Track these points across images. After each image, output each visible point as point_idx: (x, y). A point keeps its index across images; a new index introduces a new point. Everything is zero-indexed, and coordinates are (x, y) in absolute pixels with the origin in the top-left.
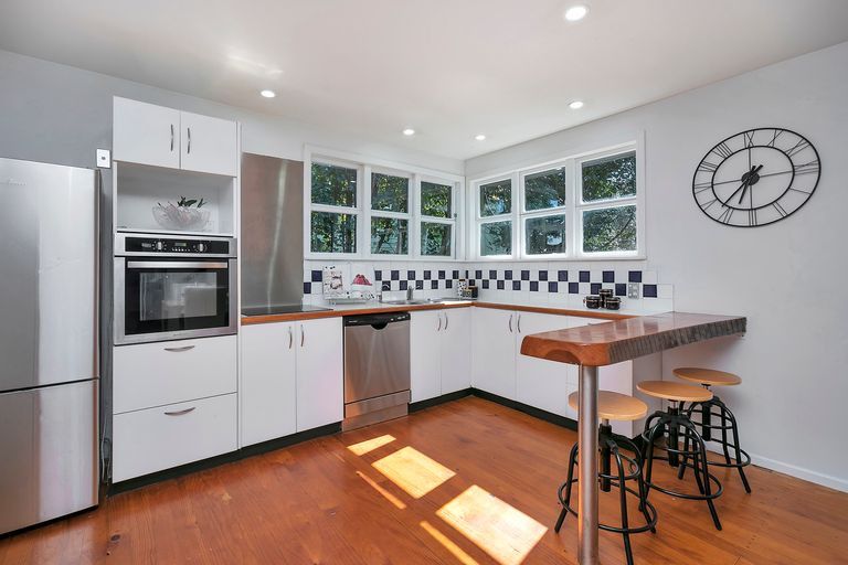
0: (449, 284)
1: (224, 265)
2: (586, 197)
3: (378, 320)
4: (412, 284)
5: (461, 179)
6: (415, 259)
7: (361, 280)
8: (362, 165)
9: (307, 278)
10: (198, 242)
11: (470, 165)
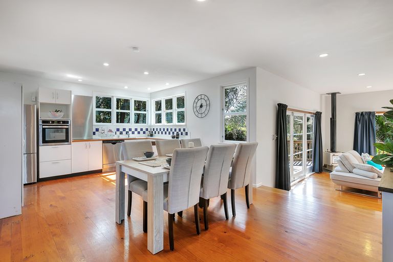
0: (144, 133)
1: (68, 127)
2: (178, 108)
3: (114, 142)
4: (130, 132)
5: (149, 99)
6: (132, 125)
7: (110, 131)
8: (113, 97)
9: (94, 130)
10: (60, 121)
11: (152, 95)
